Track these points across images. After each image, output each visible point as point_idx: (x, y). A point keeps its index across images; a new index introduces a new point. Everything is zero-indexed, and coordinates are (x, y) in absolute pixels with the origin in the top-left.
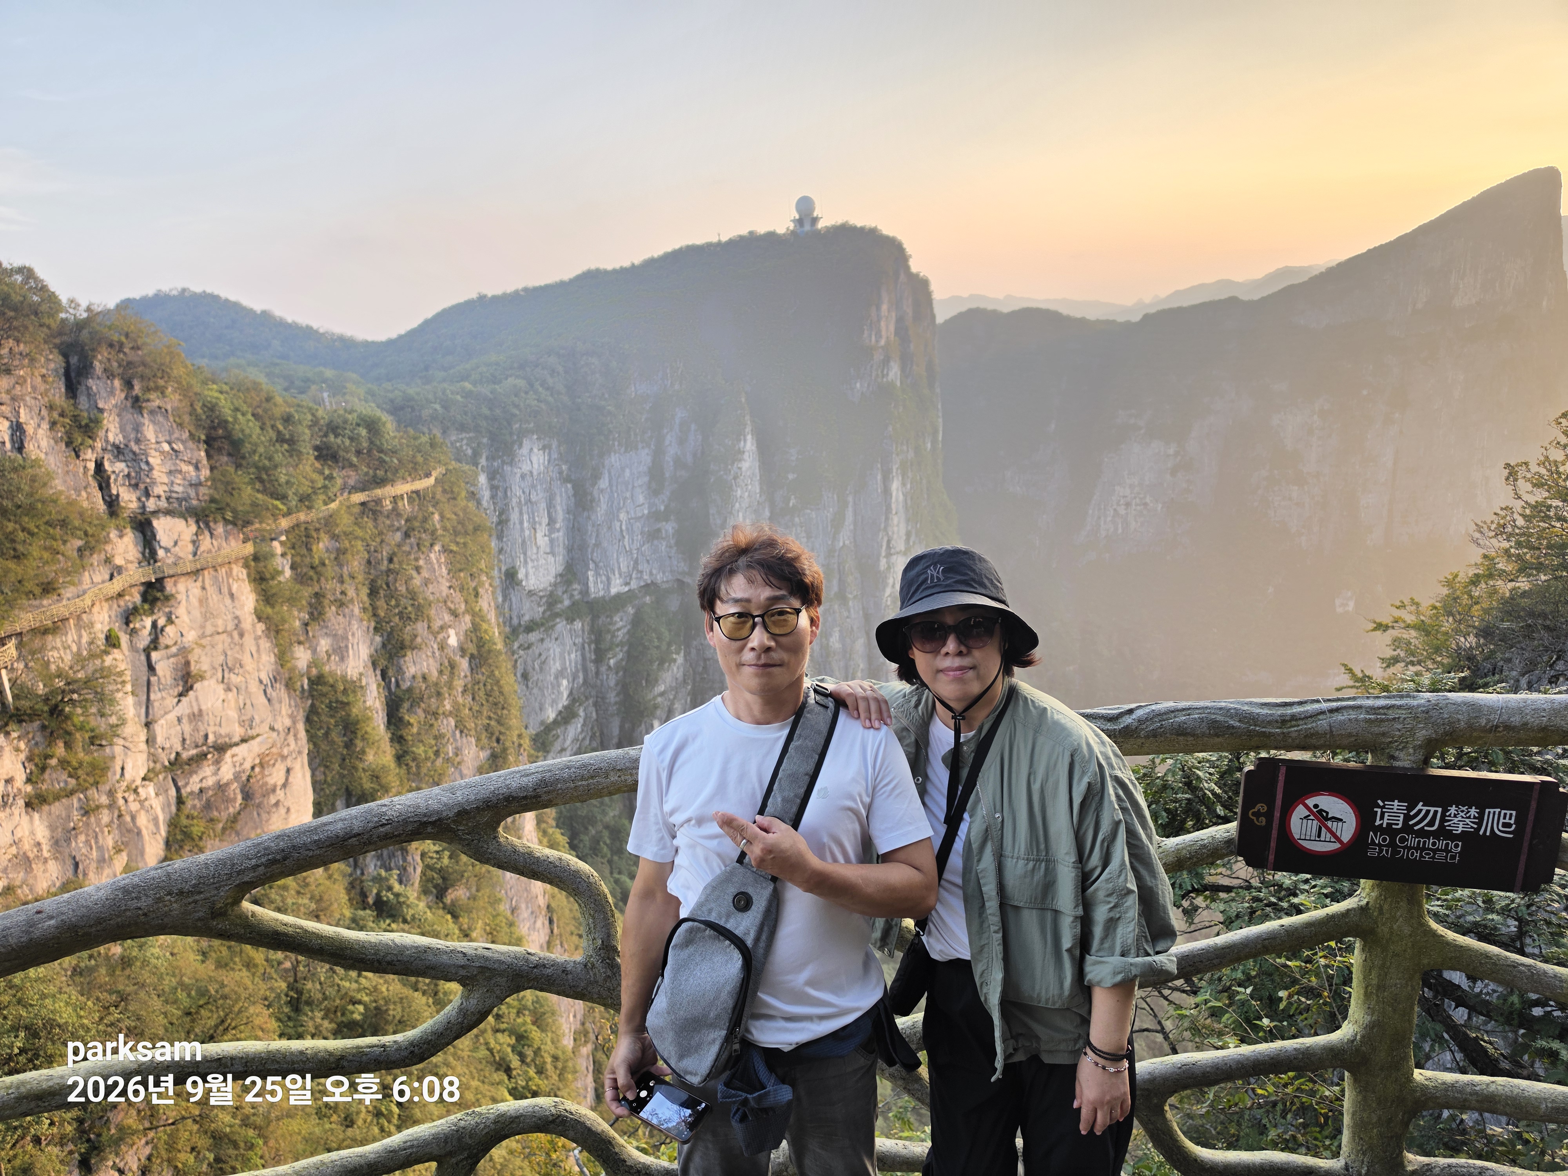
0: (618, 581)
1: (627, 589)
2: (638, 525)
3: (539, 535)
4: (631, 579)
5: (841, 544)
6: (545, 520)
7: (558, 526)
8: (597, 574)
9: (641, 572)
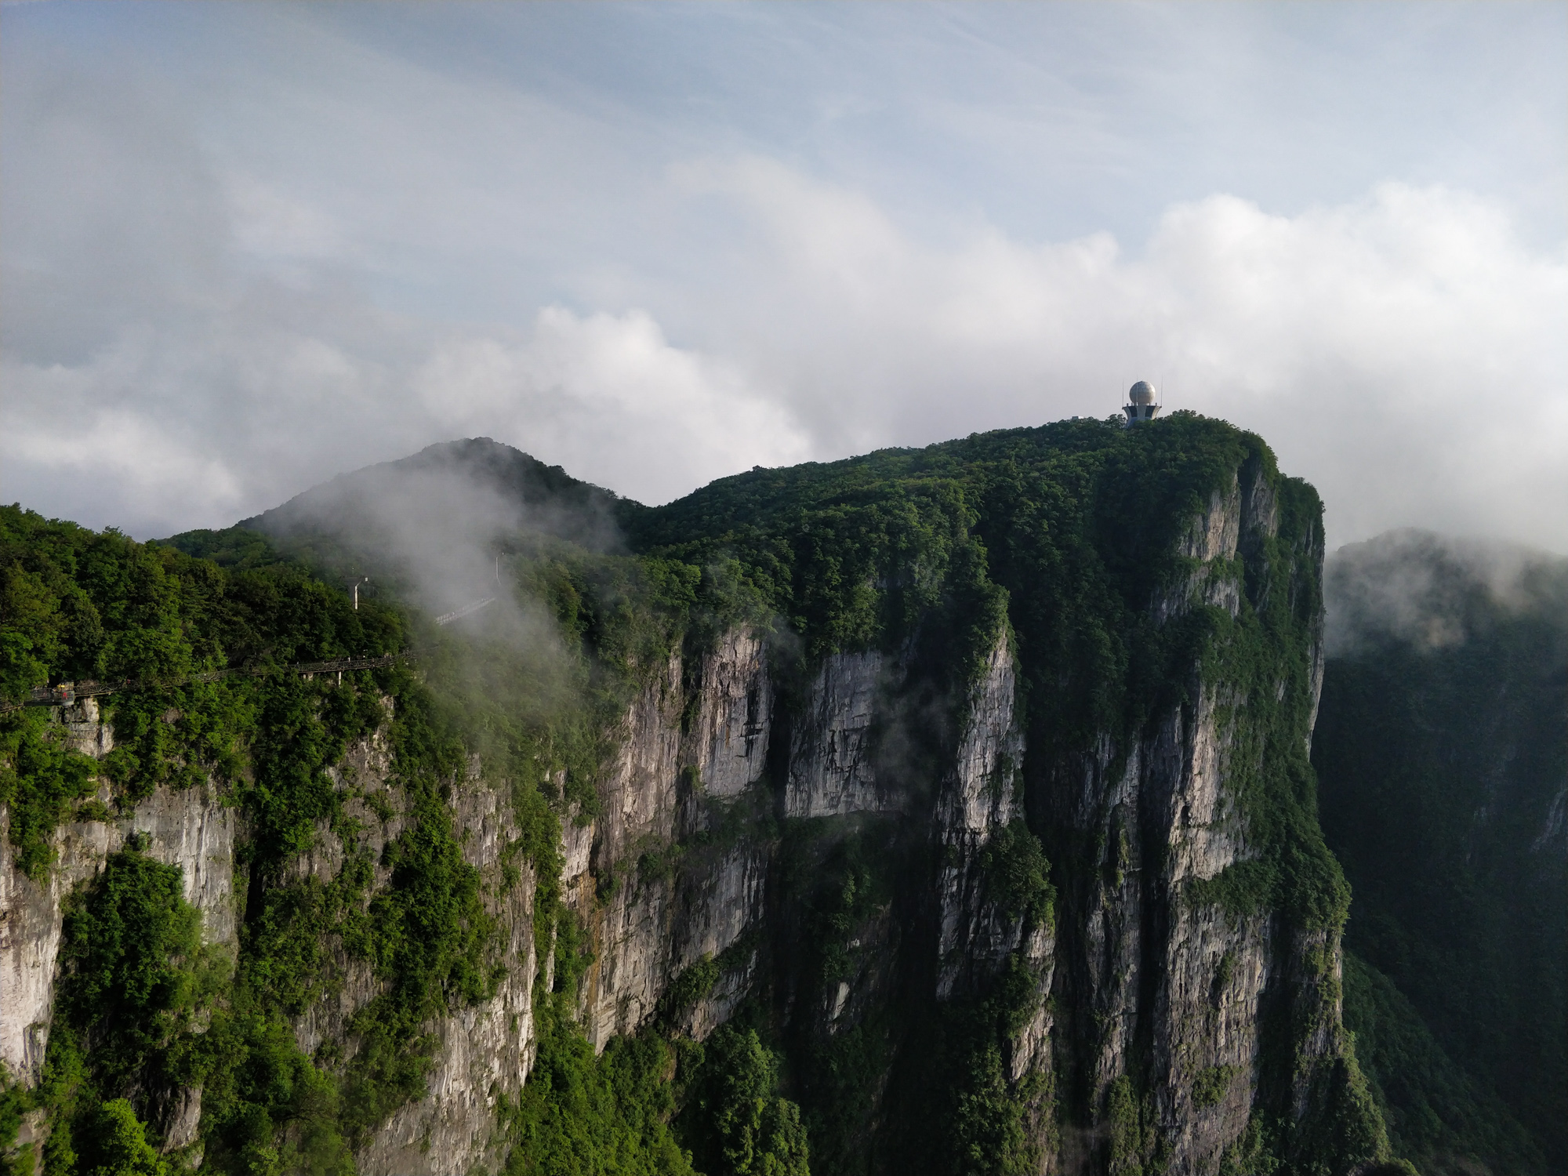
0: (821, 802)
1: (832, 812)
2: (854, 738)
3: (734, 734)
4: (839, 802)
5: (1117, 802)
6: (744, 718)
7: (758, 726)
8: (797, 788)
9: (853, 795)
